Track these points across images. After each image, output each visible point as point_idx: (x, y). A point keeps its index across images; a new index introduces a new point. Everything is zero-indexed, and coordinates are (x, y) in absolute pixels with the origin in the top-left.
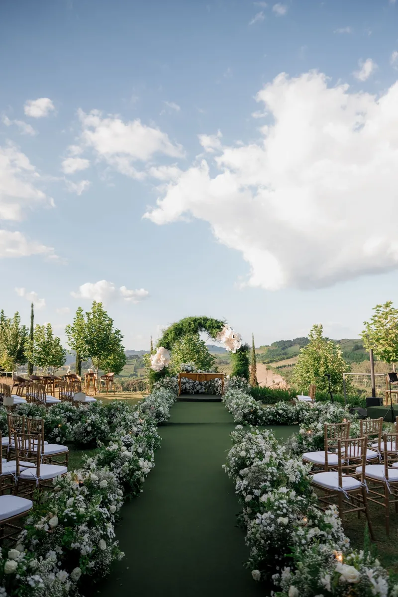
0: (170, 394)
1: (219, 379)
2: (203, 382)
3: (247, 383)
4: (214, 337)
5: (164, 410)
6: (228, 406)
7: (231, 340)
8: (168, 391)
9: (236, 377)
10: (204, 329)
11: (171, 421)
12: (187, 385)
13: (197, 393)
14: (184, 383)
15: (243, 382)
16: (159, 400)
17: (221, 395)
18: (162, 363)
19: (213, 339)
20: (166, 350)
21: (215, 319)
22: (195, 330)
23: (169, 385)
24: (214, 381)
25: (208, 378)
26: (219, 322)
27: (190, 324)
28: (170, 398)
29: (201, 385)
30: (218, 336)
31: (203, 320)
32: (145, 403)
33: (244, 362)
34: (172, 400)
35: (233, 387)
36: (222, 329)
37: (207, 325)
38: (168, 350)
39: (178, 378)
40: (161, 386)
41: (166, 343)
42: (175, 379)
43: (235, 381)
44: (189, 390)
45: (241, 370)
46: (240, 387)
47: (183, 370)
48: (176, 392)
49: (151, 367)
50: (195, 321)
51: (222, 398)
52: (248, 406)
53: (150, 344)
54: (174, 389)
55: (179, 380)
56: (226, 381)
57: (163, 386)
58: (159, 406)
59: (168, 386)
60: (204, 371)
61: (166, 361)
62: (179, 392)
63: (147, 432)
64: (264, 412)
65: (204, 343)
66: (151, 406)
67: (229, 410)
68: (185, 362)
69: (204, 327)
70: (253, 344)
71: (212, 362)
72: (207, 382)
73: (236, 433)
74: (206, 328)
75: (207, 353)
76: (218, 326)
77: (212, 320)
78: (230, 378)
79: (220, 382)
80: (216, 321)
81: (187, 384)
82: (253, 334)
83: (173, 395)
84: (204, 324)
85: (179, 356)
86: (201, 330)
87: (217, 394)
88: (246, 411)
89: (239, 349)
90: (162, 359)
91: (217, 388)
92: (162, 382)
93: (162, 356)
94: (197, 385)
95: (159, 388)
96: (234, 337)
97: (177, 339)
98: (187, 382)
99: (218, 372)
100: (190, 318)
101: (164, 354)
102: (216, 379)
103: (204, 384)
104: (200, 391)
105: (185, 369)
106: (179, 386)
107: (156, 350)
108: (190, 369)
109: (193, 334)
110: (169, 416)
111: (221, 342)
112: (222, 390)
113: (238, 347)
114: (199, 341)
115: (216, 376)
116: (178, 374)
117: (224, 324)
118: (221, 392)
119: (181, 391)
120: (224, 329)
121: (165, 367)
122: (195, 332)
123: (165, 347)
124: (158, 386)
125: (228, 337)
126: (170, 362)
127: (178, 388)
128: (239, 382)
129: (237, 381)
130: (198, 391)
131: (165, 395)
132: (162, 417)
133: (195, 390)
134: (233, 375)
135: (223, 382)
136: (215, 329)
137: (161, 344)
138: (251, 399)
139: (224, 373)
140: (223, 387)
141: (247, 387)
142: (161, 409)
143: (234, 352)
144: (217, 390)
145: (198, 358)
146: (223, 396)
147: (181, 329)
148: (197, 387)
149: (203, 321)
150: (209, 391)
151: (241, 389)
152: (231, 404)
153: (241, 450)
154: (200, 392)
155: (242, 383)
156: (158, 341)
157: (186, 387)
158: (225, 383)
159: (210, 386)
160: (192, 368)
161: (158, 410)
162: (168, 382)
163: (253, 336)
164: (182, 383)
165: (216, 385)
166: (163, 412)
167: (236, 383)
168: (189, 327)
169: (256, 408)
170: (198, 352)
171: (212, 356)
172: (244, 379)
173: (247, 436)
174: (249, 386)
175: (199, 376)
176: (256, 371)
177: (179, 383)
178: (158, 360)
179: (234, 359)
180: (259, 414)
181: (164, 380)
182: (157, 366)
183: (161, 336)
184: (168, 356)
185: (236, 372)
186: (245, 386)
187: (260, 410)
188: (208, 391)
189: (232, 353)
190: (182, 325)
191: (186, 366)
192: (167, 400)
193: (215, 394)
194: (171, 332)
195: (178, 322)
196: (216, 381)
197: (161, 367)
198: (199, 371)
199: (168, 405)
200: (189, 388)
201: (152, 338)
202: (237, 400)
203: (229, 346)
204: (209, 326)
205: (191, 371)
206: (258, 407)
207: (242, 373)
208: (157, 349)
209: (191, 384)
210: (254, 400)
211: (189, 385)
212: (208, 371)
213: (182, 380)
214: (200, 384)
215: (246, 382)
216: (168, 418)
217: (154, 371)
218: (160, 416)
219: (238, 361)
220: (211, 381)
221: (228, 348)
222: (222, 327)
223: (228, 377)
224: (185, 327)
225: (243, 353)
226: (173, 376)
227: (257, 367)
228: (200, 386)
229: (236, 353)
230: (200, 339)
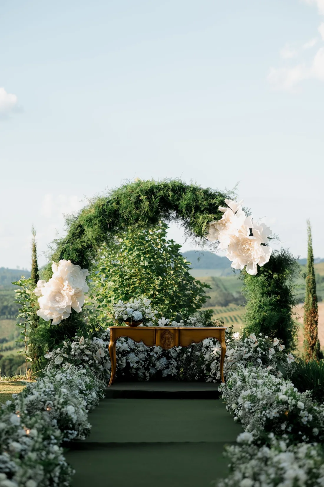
0: (88, 379)
1: (214, 343)
2: (171, 350)
3: (284, 351)
4: (200, 234)
5: (76, 412)
6: (234, 406)
7: (245, 241)
8: (84, 371)
9: (258, 336)
10: (174, 214)
11: (94, 439)
12: (132, 358)
13: (158, 377)
14: (125, 353)
15: (276, 348)
16: (64, 390)
17: (219, 382)
18: (65, 303)
19: (198, 239)
20: (78, 267)
21: (204, 187)
22: (151, 215)
23: (87, 358)
24: (201, 346)
25: (186, 339)
26: (213, 196)
27: (138, 202)
28: (89, 387)
29: (169, 358)
30: (211, 231)
31: (173, 190)
32: (31, 398)
33: (278, 297)
34: (94, 394)
35: (250, 361)
36: (221, 213)
37: (183, 203)
38: (82, 267)
39: (106, 340)
40: (65, 359)
41: (77, 250)
42: (100, 341)
43: (253, 346)
44: (137, 369)
45: (271, 317)
46: (266, 362)
47: (121, 320)
48: (103, 375)
49: (38, 313)
50: (151, 192)
51: (219, 389)
52: (278, 402)
53: (31, 252)
54: (97, 369)
55: (110, 343)
56: (232, 347)
57: (70, 361)
58: (65, 403)
59: (84, 361)
60: (174, 322)
61: (77, 295)
62: (110, 375)
63: (44, 453)
64: (315, 418)
65: (178, 247)
66: (45, 402)
67: (235, 415)
68: (127, 297)
69: (176, 208)
70: (311, 250)
71: (198, 297)
72: (183, 351)
73: (237, 450)
74: (179, 212)
75: (187, 274)
76: (210, 204)
77: (195, 190)
78: (243, 339)
79: (216, 349)
80: (206, 192)
81: (132, 356)
82: (308, 223)
83: (96, 382)
84: (174, 201)
85: (111, 284)
86: (167, 217)
87: (209, 380)
88: (273, 413)
89: (266, 266)
90: (68, 291)
91: (208, 366)
92: (69, 350)
93: (66, 283)
94: (158, 359)
95: (59, 367)
96: (251, 235)
97: (105, 239)
98: (133, 350)
99: (210, 324)
100: (139, 184)
101: (72, 279)
102: (206, 342)
103: (174, 355)
104: (166, 372)
105: (125, 317)
106: (112, 359)
107: (50, 269)
108: (138, 315)
109: (148, 227)
110: (89, 426)
111: (219, 246)
112: (221, 370)
113: (262, 258)
114: (164, 241)
115: (203, 334)
116: (108, 329)
117: (226, 201)
118: (218, 375)
119: (115, 373)
120: (228, 213)
121: (74, 312)
122: (153, 221)
123: (73, 262)
124: (58, 361)
125: (237, 235)
126: (87, 300)
127: (109, 365)
128: (264, 350)
129: (259, 346)
130: (159, 372)
131: (77, 380)
132: (73, 429)
133: (153, 371)
134: (249, 332)
135: (223, 350)
136: (202, 212)
137: (63, 254)
138: (288, 386)
139: (226, 326)
140: (222, 362)
141: (285, 360)
142: (70, 409)
143: (253, 271)
144: (209, 370)
145: (163, 288)
146: (223, 384)
147: (115, 214)
148: (158, 363)
149: (171, 194)
150: (189, 371)
151: (270, 368)
152: (240, 400)
153: (244, 477)
154: (165, 375)
155: (272, 351)
156: (55, 246)
157: (128, 364)
158: (229, 353)
159: (189, 360)
160: (144, 314)
161: (61, 414)
162: (82, 350)
163: (309, 229)
164: (119, 352)
165: (207, 357)
166: (74, 417)
167: (256, 351)
168: (137, 208)
169: (295, 406)
170: (160, 271)
171: (198, 282)
172: (276, 341)
173: (260, 455)
174: (290, 360)
175: (162, 336)
176: (316, 322)
177: (112, 352)
178: (57, 294)
179: (253, 290)
180: (304, 420)
181: (73, 345)
182: (53, 309)
183: (64, 233)
184: (82, 285)
185: (256, 325)
186: (281, 359)
187: (306, 413)
188: (184, 373)
189: (246, 275)
190: (118, 203)
191: (128, 310)
192: (81, 392)
193: (202, 379)
194: (89, 220)
195: (107, 196)
196: (207, 347)
197: (65, 313)
198: (162, 322)
199: (84, 403)
200: (135, 366)
201: (34, 233)
202: (254, 389)
203: (239, 256)
204: (187, 205)
205: (140, 321)
206: (301, 405)
207: (275, 327)
208: (54, 266)
209: (142, 356)
210: (296, 389)
211: (136, 359)
212: (185, 322)
213: (118, 344)
214: (165, 354)
215: (282, 348)
216: (86, 432)
217: (46, 323)
218: (68, 428)
219: (263, 294)
220: (193, 347)
221: (237, 263)
222: (220, 208)
223: (237, 336)
224: (126, 208)
225: (275, 276)
226: (96, 335)
227: (320, 313)
228: (164, 360)
229: (258, 275)
230: (167, 238)
